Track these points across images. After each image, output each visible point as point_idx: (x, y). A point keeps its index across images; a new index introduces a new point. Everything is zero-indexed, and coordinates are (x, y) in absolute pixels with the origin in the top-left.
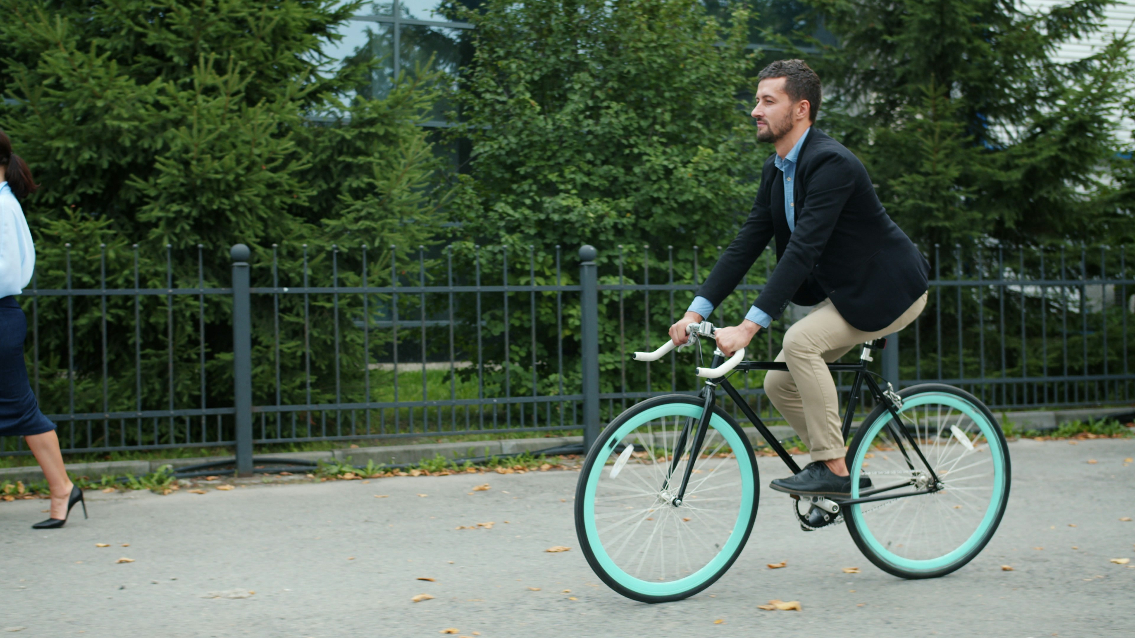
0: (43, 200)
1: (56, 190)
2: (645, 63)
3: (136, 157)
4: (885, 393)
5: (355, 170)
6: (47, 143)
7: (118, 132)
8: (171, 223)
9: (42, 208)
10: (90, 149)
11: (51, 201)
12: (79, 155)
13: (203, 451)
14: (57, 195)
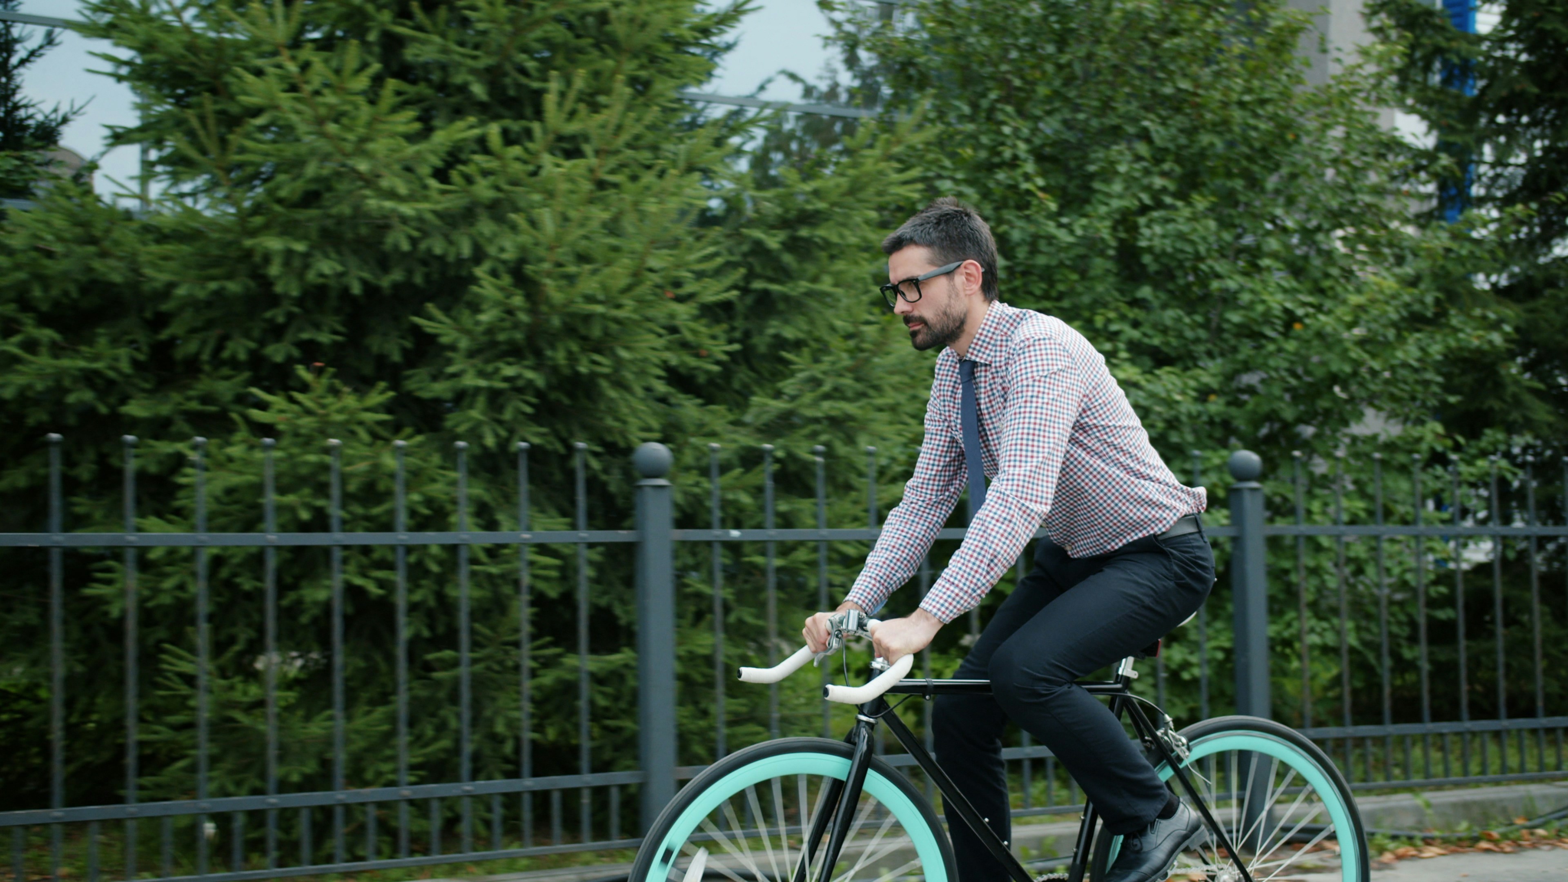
0: (226, 354)
1: (247, 335)
2: (1237, 129)
3: (410, 272)
4: (1159, 733)
5: (781, 306)
6: (248, 243)
7: (382, 225)
8: (495, 399)
9: (226, 371)
10: (327, 257)
11: (242, 356)
12: (307, 266)
13: (588, 857)
14: (252, 345)
